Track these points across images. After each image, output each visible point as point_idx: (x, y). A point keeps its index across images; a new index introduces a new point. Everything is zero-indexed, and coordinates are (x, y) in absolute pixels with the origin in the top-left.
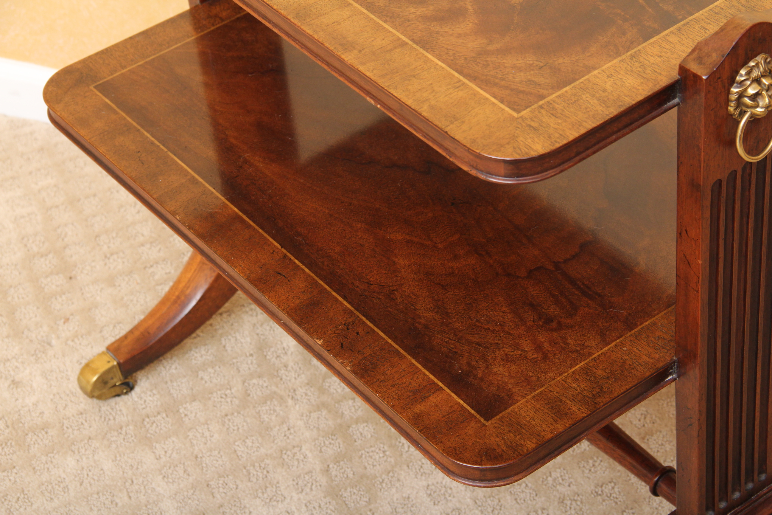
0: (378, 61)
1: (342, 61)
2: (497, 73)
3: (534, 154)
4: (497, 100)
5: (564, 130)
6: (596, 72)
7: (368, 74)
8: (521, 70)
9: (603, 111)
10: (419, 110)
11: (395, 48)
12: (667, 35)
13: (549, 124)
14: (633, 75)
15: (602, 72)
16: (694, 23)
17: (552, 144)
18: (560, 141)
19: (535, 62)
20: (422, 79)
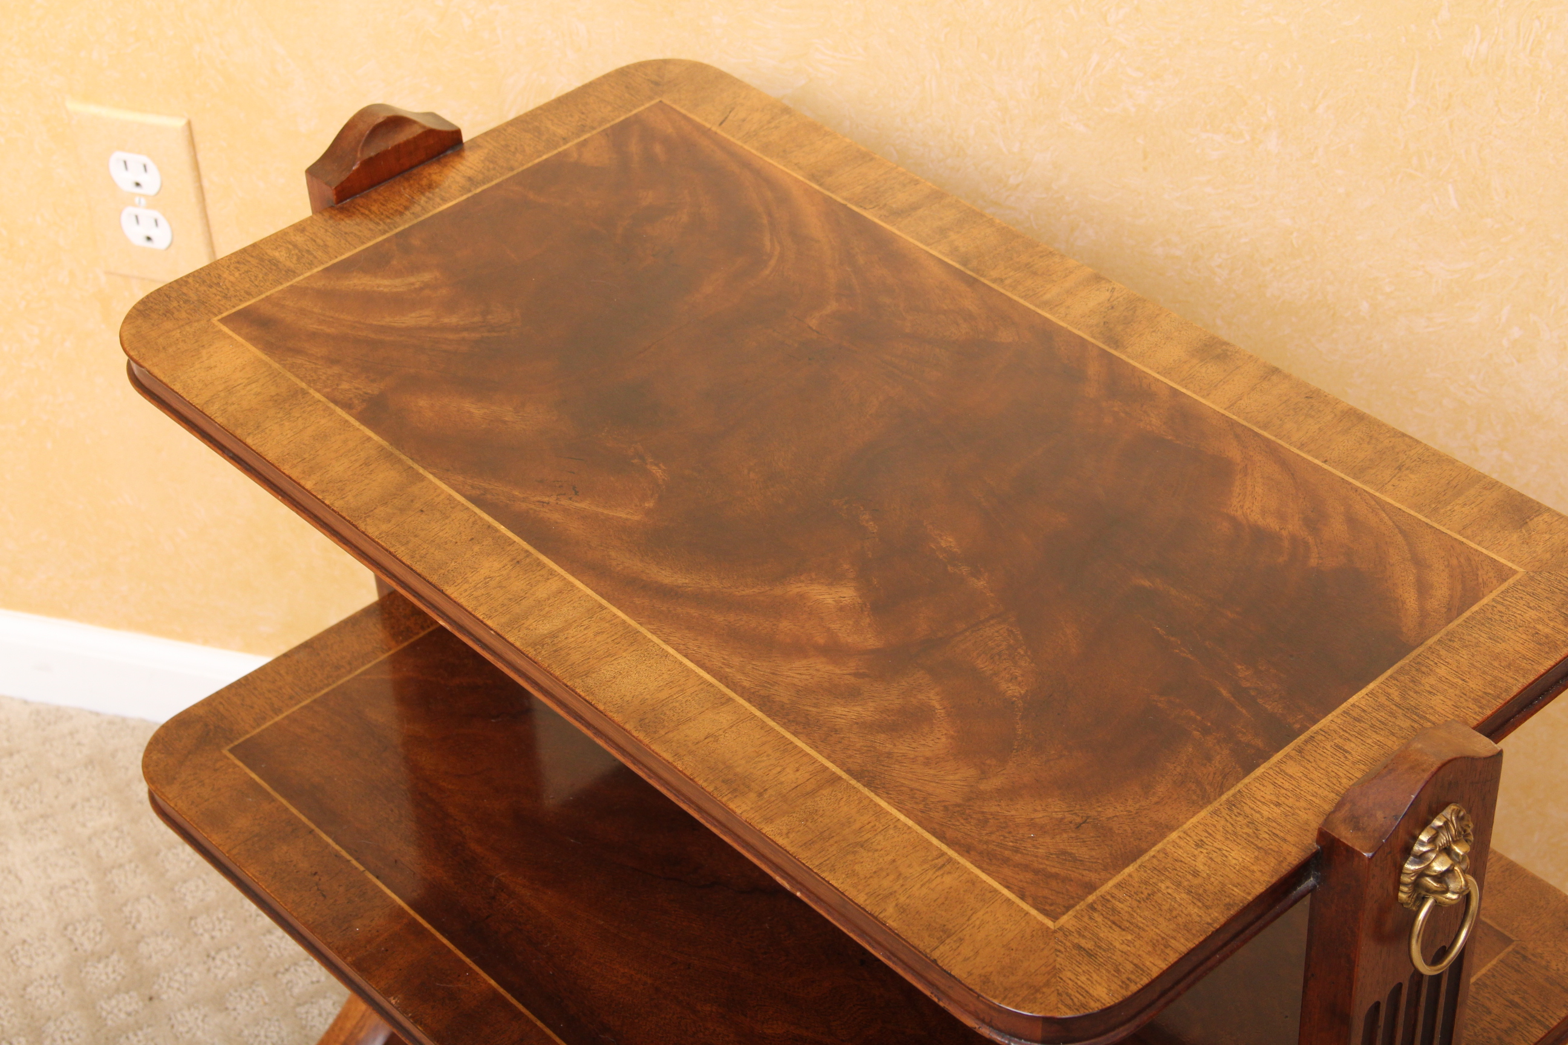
0: (794, 815)
1: (730, 813)
2: (1005, 837)
3: (1095, 1007)
4: (1014, 893)
5: (1139, 955)
6: (1174, 835)
7: (781, 841)
8: (1045, 832)
9: (1200, 916)
10: (881, 916)
11: (820, 787)
12: (1281, 762)
13: (1111, 944)
14: (1238, 841)
15: (1185, 836)
16: (1323, 738)
17: (1124, 986)
18: (1138, 980)
19: (1066, 814)
20: (877, 850)
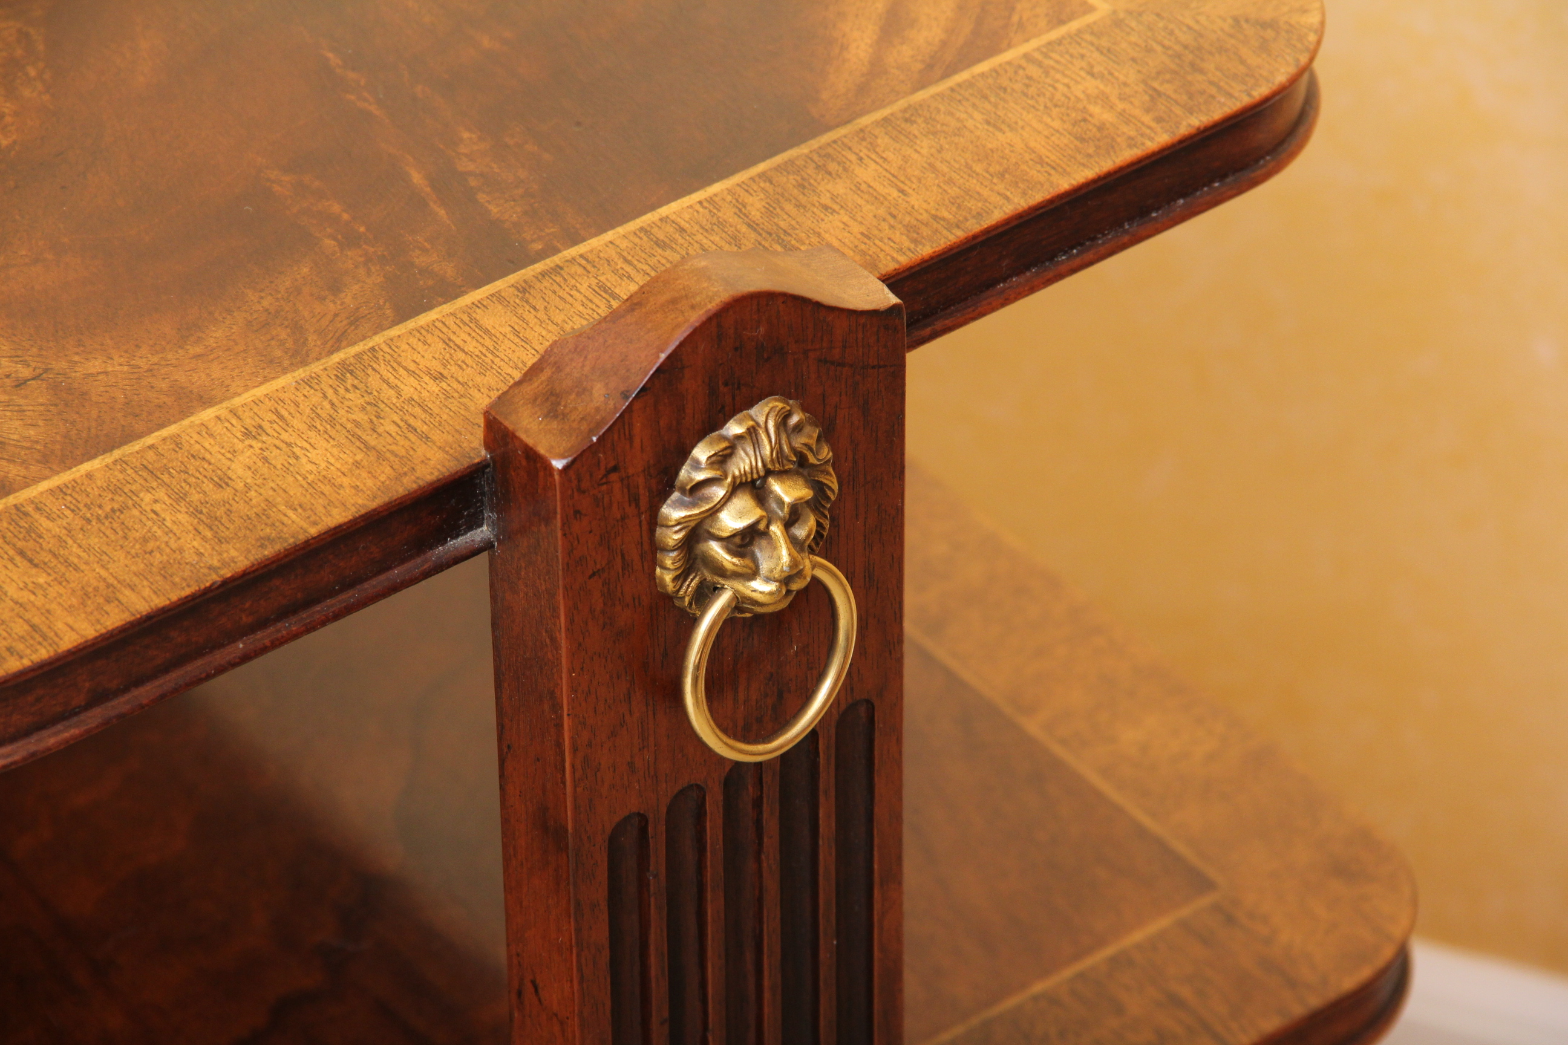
5: (48, 611)
6: (207, 415)
9: (201, 555)
12: (479, 305)
14: (333, 433)
15: (230, 416)
16: (580, 270)
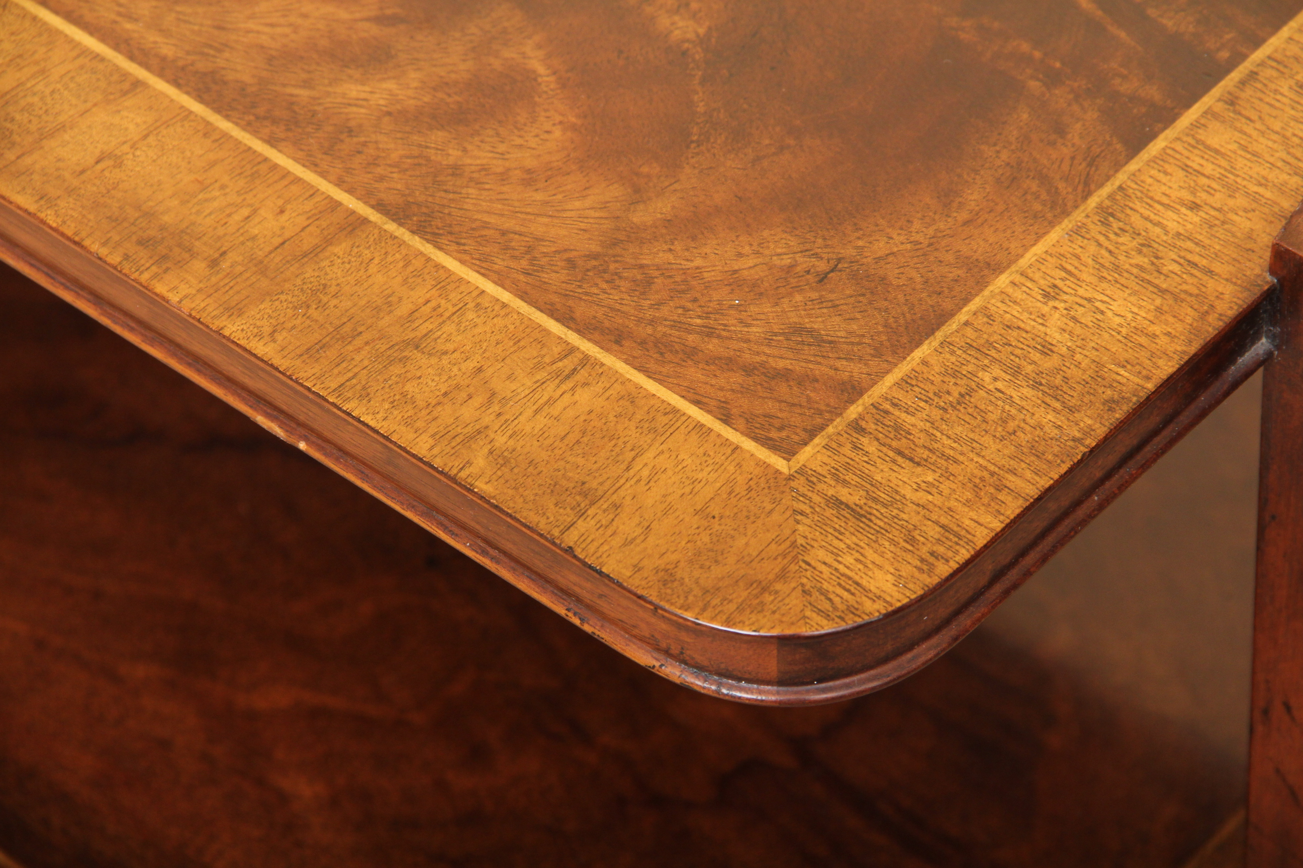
0: (283, 297)
1: (159, 302)
2: (686, 310)
3: (873, 610)
4: (709, 412)
5: (950, 509)
6: (1002, 281)
7: (261, 348)
8: (761, 294)
9: (1059, 427)
10: (463, 475)
11: (328, 241)
12: (1196, 125)
13: (897, 492)
14: (1123, 281)
15: (1023, 280)
16: (1275, 74)
17: (925, 567)
18: (950, 554)
19: (799, 258)
20: (446, 353)
